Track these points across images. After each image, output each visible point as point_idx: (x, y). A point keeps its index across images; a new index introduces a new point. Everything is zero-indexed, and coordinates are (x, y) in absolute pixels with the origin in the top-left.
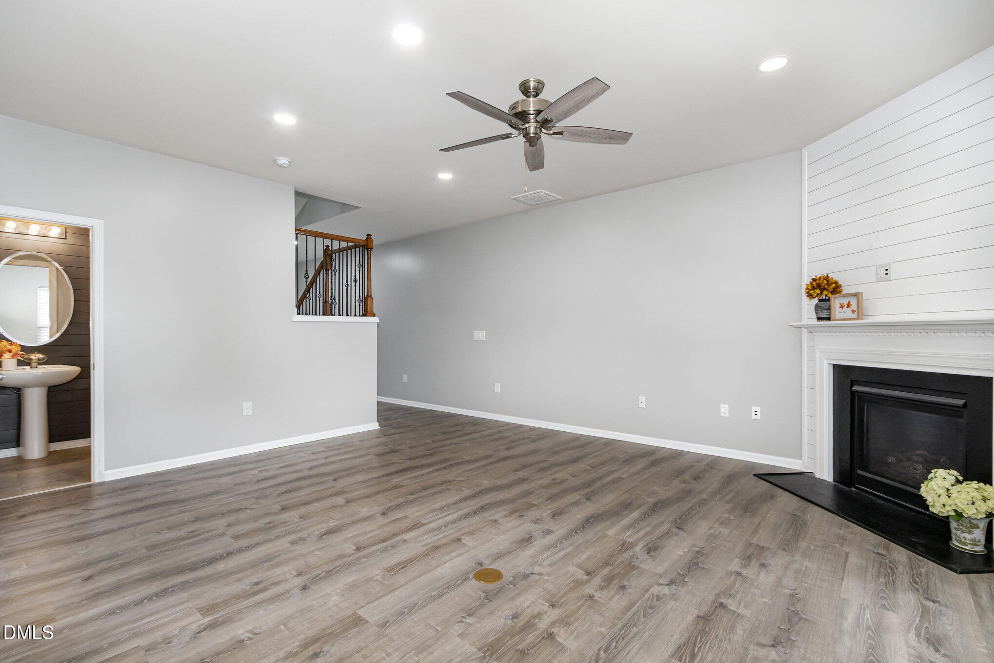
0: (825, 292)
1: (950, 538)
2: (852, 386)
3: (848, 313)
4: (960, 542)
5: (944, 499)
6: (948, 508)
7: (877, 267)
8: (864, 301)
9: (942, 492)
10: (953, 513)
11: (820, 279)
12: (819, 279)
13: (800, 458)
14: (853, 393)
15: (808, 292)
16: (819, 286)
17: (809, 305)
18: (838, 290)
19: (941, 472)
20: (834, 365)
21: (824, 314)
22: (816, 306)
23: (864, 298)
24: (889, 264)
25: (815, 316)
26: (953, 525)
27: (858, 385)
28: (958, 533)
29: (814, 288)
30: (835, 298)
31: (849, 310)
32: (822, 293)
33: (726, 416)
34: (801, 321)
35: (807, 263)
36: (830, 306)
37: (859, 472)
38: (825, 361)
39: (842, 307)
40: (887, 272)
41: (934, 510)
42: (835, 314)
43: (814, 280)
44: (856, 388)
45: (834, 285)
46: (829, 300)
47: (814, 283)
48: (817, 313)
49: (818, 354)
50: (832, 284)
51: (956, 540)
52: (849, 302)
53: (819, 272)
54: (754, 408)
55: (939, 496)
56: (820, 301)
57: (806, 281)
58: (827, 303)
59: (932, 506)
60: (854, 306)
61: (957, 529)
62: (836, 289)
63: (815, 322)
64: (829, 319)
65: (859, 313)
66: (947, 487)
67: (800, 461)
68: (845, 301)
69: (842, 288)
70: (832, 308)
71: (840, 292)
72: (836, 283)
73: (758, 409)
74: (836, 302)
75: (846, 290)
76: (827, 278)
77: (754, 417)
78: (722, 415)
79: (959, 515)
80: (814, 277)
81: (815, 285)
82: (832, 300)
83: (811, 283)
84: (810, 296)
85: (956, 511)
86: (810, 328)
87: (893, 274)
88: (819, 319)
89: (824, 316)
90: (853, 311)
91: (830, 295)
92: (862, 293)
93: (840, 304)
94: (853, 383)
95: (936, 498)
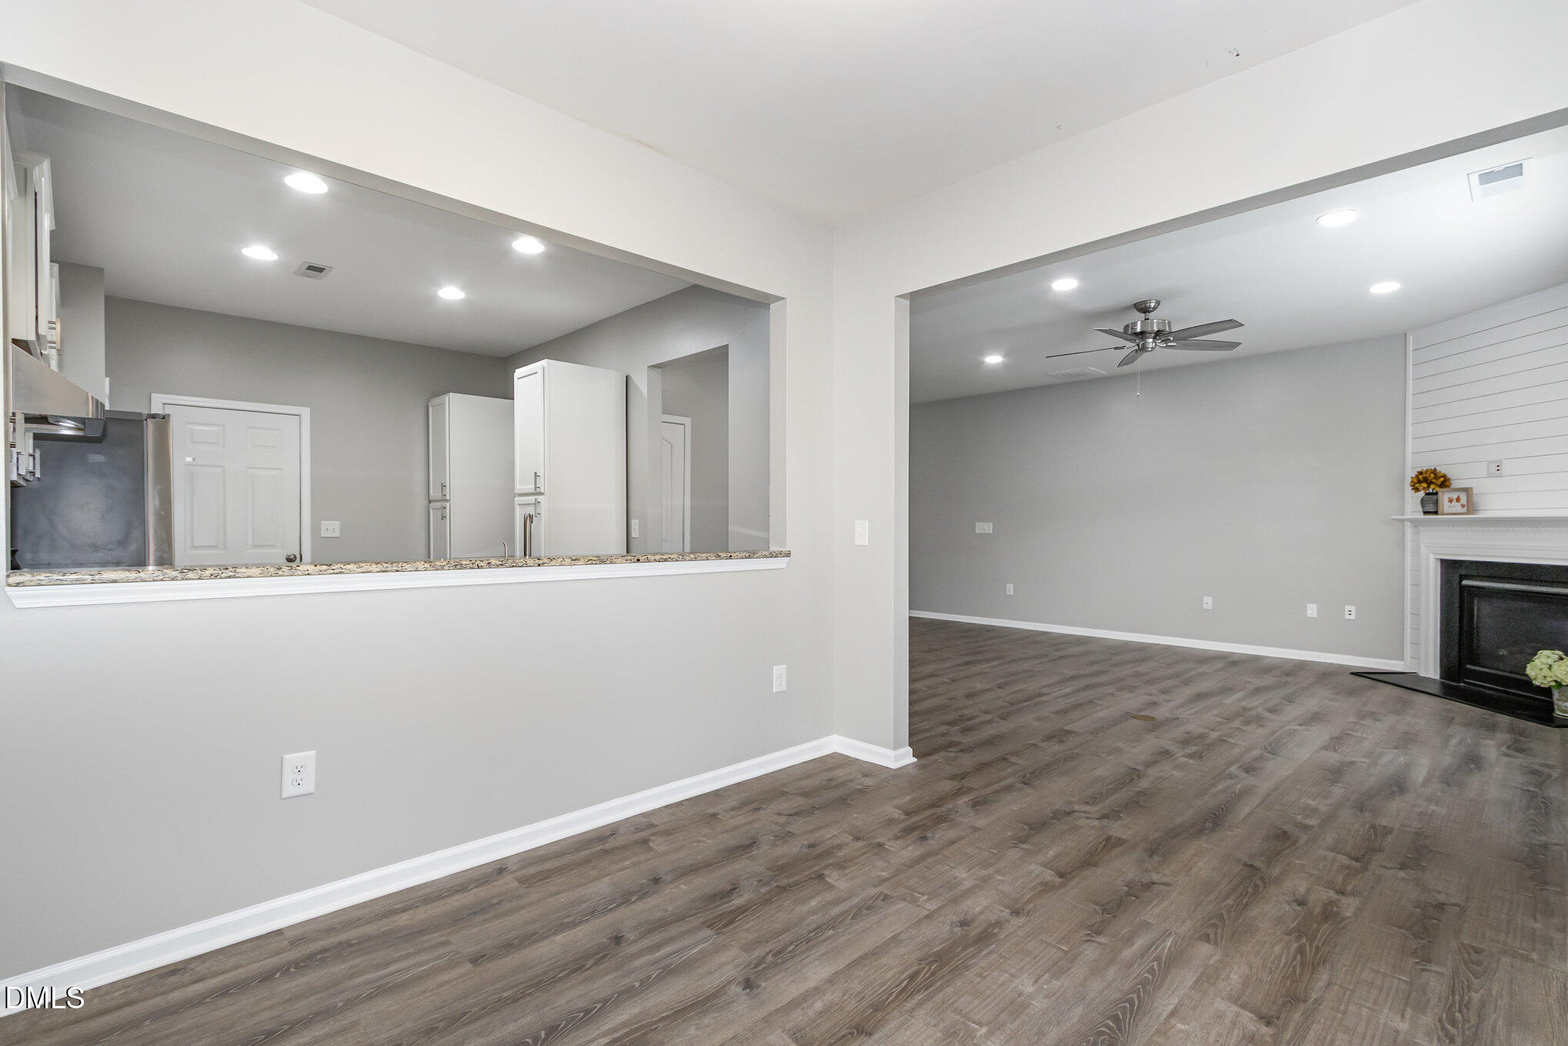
0: (1432, 486)
1: (1553, 710)
2: (1461, 581)
3: (1457, 507)
4: (1562, 711)
5: (1546, 672)
6: (1549, 679)
7: (1489, 463)
8: (1474, 496)
9: (1545, 667)
10: (1553, 684)
11: (1427, 471)
12: (1426, 473)
13: (1403, 660)
14: (1462, 588)
15: (1413, 486)
16: (1426, 480)
17: (1413, 500)
18: (1447, 483)
19: (1546, 652)
20: (1442, 560)
21: (1431, 507)
22: (1422, 501)
23: (1474, 492)
24: (1501, 461)
25: (1421, 509)
26: (1556, 695)
27: (1466, 579)
28: (1560, 703)
29: (1419, 482)
30: (1442, 492)
31: (1459, 504)
32: (1429, 487)
33: (1314, 616)
34: (1404, 515)
35: (1413, 453)
36: (1437, 500)
37: (1468, 666)
38: (1432, 556)
39: (1451, 501)
40: (1498, 468)
41: (1536, 683)
42: (1443, 508)
43: (1421, 473)
44: (1465, 582)
45: (1442, 479)
46: (1436, 494)
47: (1420, 477)
48: (1423, 507)
49: (1423, 549)
50: (1440, 477)
51: (1558, 709)
52: (1459, 497)
53: (1426, 464)
54: (1348, 608)
55: (1541, 670)
56: (1427, 494)
57: (1411, 473)
58: (1435, 497)
59: (1535, 679)
60: (1464, 500)
61: (1558, 700)
62: (1445, 483)
63: (1421, 516)
64: (1436, 513)
65: (1471, 507)
66: (1550, 663)
67: (1401, 663)
68: (1454, 496)
69: (1452, 482)
70: (1440, 502)
71: (1448, 486)
72: (1444, 476)
73: (1353, 608)
74: (1444, 496)
75: (1455, 484)
76: (1434, 472)
77: (1347, 617)
78: (1309, 615)
79: (1559, 684)
80: (1420, 470)
81: (1422, 479)
82: (1440, 494)
83: (1417, 476)
84: (1417, 490)
85: (1556, 681)
86: (1415, 523)
87: (1505, 470)
88: (1425, 513)
89: (1431, 510)
90: (1463, 506)
91: (1438, 489)
92: (1472, 488)
93: (1449, 498)
94: (1462, 577)
95: (1539, 672)
